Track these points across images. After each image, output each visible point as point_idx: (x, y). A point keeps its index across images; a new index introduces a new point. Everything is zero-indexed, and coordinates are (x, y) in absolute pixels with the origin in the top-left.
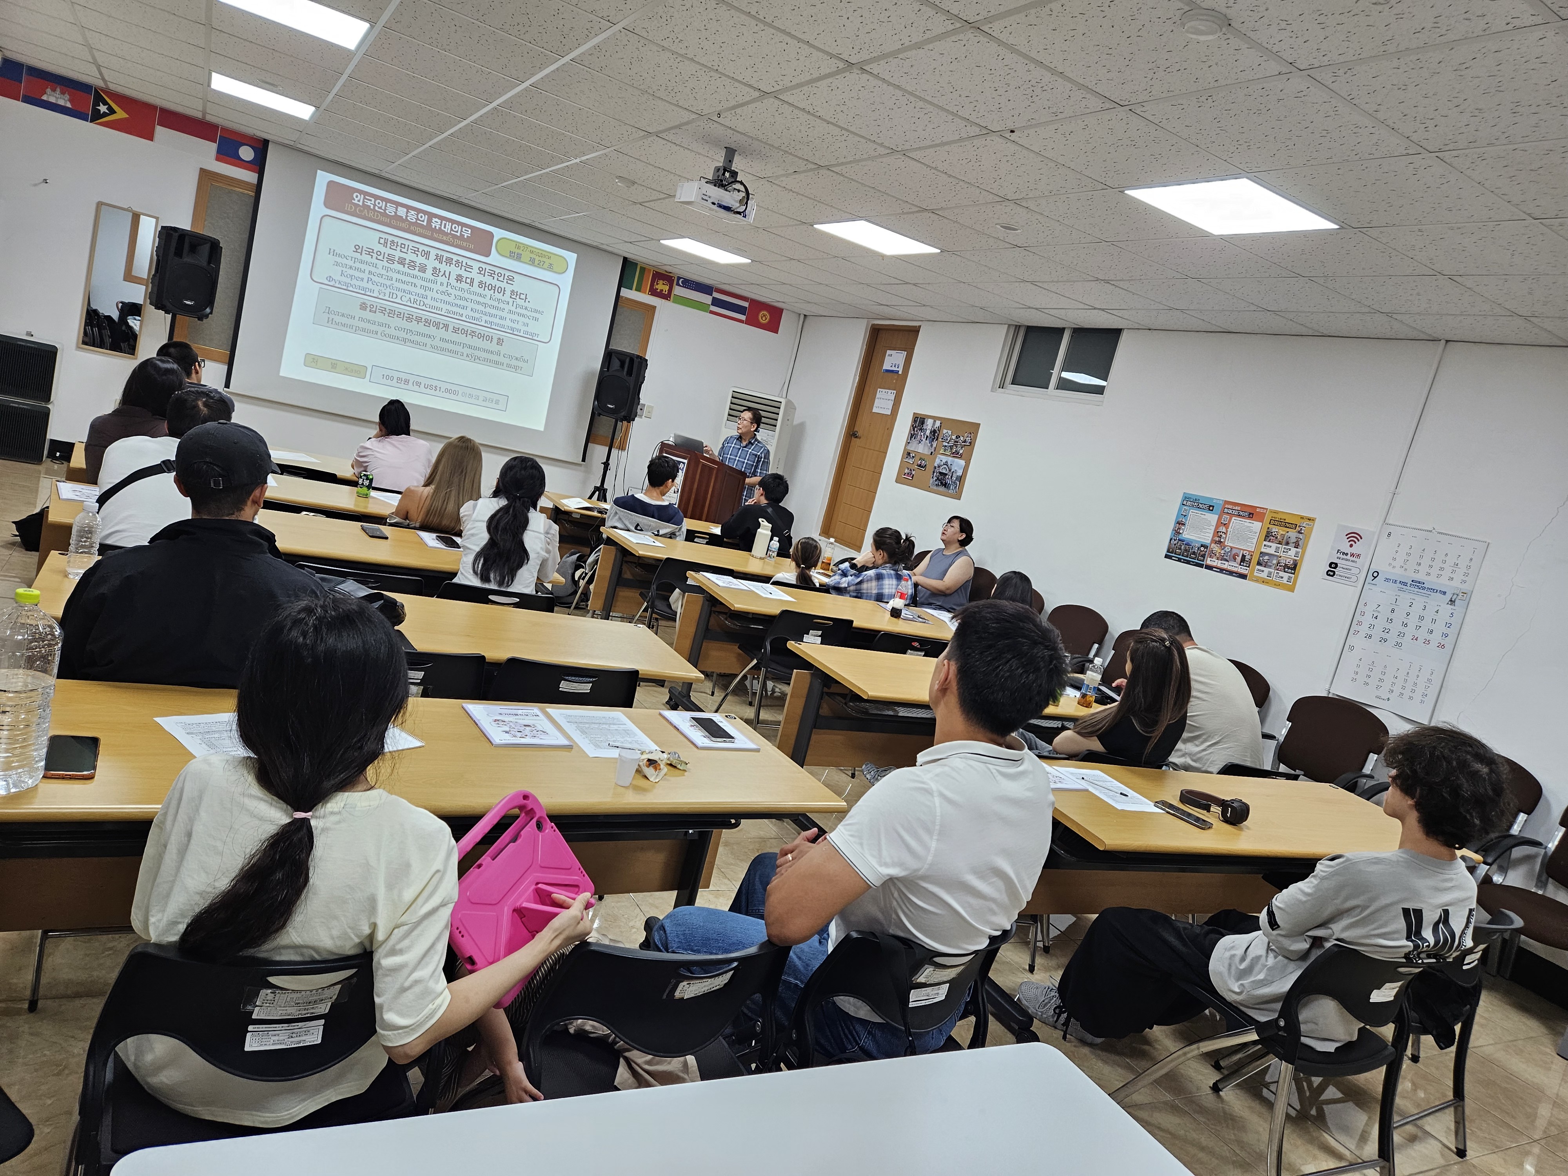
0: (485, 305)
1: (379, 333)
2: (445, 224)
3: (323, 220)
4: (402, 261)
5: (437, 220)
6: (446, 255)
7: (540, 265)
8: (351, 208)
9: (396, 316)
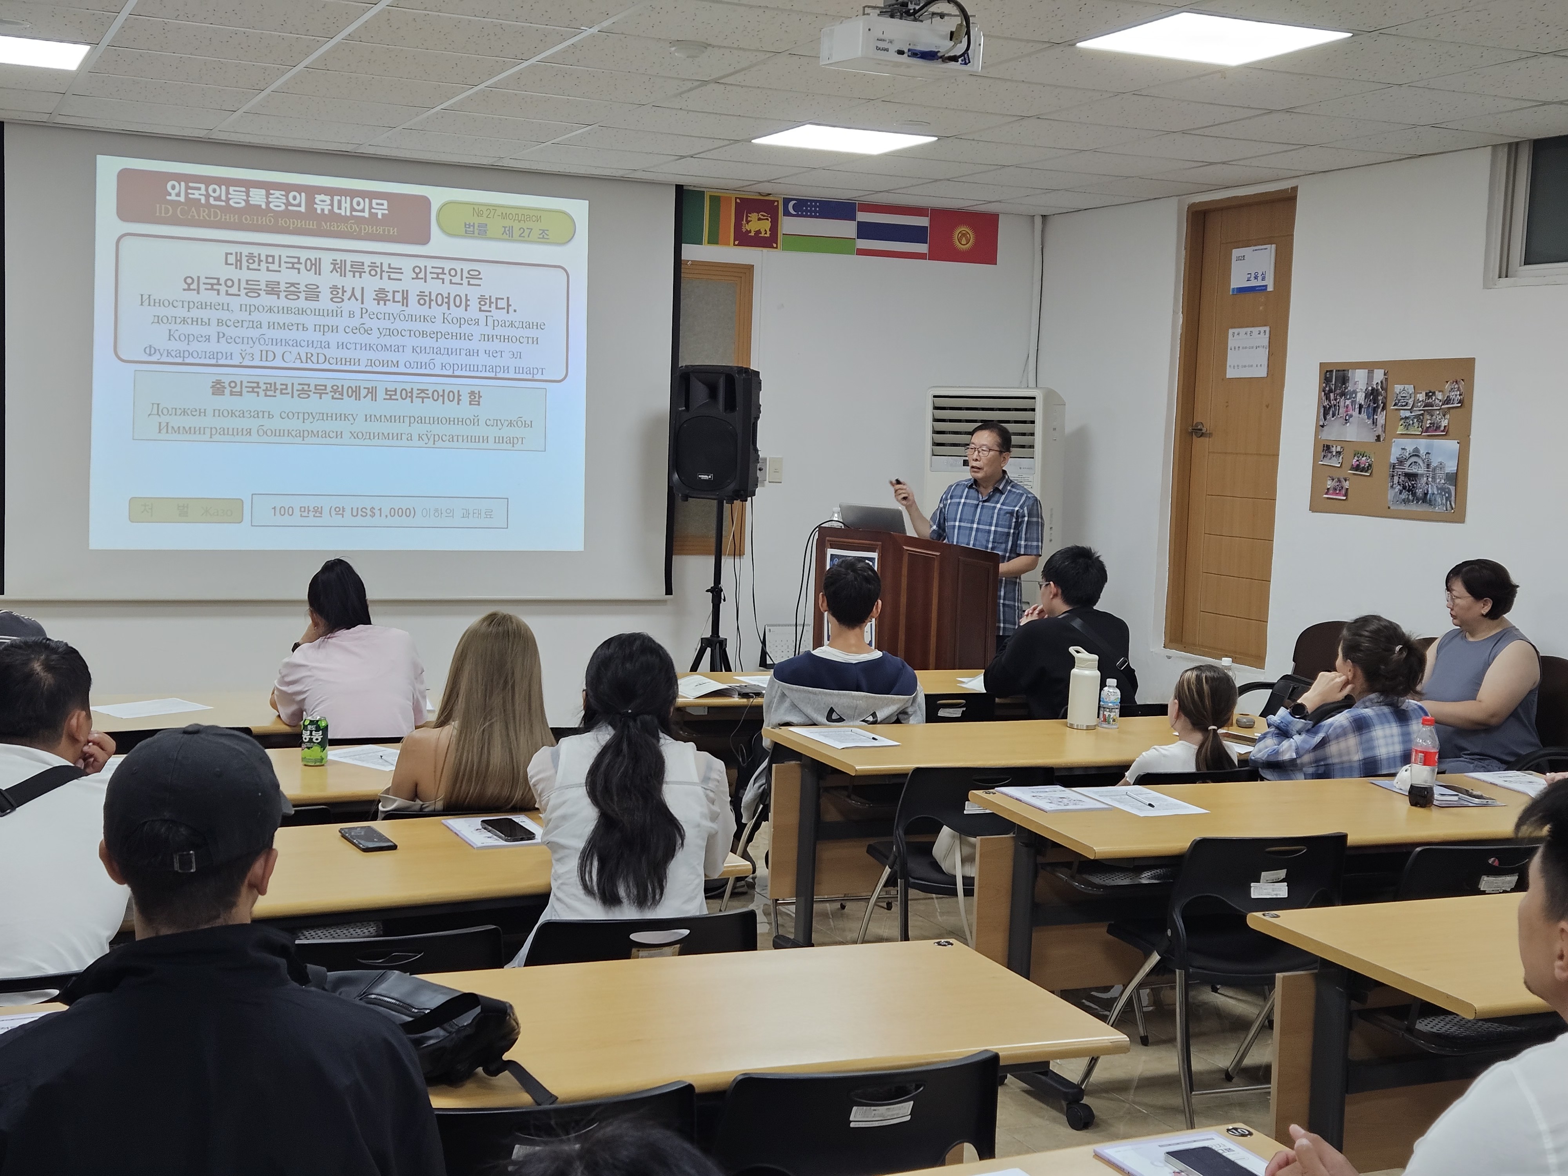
0: (436, 335)
1: (254, 432)
2: (340, 202)
3: (121, 242)
4: (273, 289)
5: (323, 197)
6: (350, 258)
7: (524, 237)
8: (167, 211)
9: (278, 392)
